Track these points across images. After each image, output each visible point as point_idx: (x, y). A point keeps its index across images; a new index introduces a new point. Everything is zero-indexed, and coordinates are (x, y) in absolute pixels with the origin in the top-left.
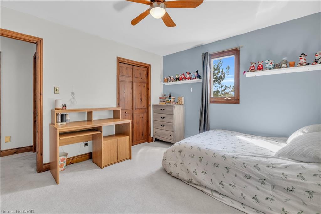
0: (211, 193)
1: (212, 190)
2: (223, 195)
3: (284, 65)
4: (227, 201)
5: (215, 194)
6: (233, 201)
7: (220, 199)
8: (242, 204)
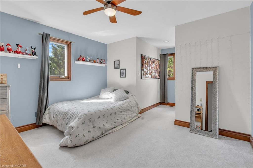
0: (112, 131)
1: (111, 129)
2: (115, 127)
3: (92, 61)
4: (118, 128)
5: (114, 130)
6: (119, 126)
7: (116, 130)
8: (121, 125)
